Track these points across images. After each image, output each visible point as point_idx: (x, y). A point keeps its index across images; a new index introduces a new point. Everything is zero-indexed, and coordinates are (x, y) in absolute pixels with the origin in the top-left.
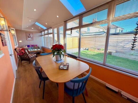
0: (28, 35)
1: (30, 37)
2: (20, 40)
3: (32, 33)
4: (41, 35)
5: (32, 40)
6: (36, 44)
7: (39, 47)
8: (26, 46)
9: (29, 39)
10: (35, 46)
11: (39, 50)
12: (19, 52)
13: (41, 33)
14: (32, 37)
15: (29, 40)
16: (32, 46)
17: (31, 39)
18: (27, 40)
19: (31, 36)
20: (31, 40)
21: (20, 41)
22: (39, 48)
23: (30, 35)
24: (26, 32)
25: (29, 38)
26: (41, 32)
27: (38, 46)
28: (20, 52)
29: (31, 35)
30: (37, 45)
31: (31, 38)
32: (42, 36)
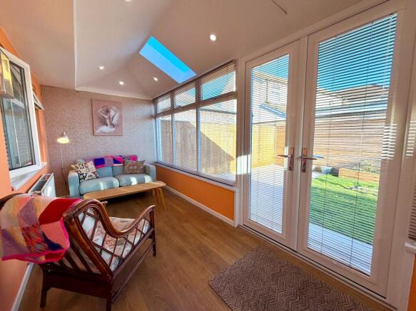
0: (101, 111)
1: (108, 121)
2: (62, 135)
3: (118, 103)
4: (153, 113)
5: (118, 134)
6: (133, 153)
7: (145, 164)
8: (86, 160)
9: (105, 129)
10: (130, 162)
11: (148, 179)
12: (20, 238)
13: (152, 107)
14: (115, 121)
15: (104, 134)
16: (116, 161)
17: (113, 129)
18: (93, 135)
19: (111, 119)
20: (110, 134)
21: (64, 140)
22: (145, 171)
23: (108, 112)
24: (93, 100)
25: (105, 127)
26: (154, 101)
27: (142, 162)
28: (26, 231)
29: (112, 113)
30: (134, 158)
31: (113, 126)
32: (156, 116)
